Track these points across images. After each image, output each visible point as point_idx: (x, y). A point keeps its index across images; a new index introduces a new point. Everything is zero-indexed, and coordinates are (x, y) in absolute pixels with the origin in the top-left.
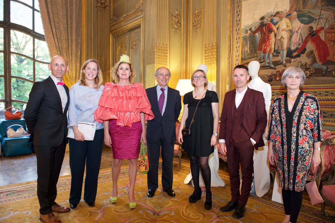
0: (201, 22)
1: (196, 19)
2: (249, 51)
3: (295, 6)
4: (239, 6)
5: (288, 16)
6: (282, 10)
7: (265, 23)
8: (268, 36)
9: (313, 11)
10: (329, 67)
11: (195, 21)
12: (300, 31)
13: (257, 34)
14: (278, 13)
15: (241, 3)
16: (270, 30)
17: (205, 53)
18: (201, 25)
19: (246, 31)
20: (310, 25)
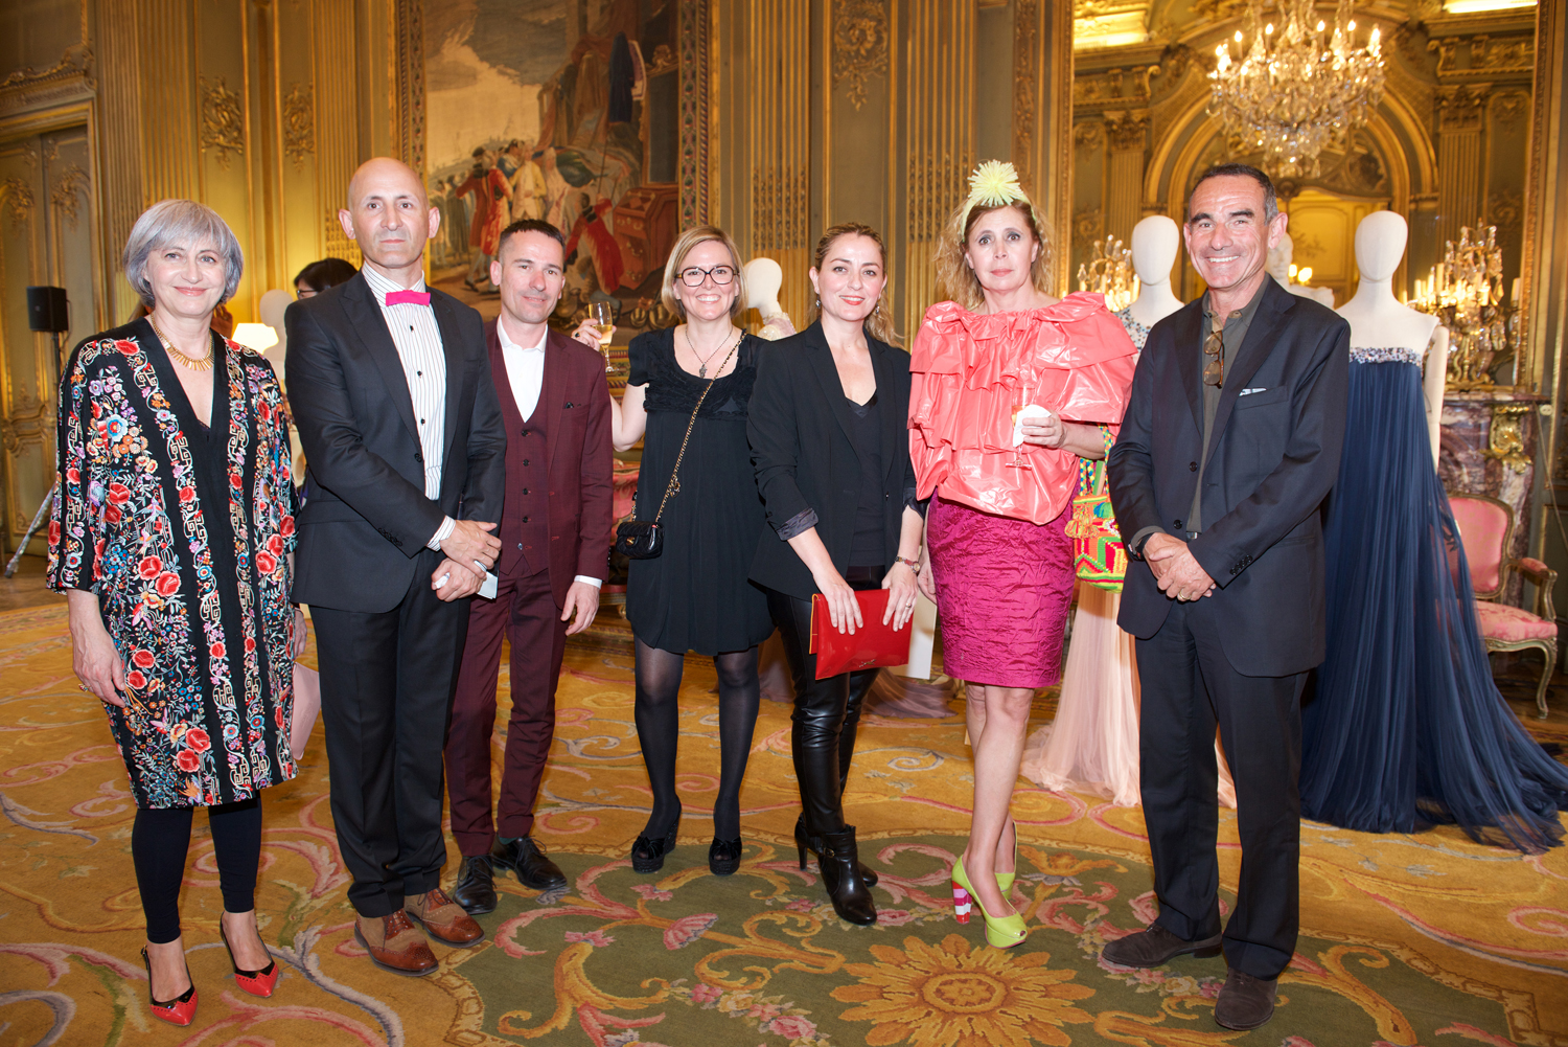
0: (311, 132)
1: (294, 119)
2: (449, 244)
3: (551, 134)
4: (418, 104)
5: (538, 156)
6: (524, 138)
7: (485, 167)
8: (495, 207)
9: (589, 154)
10: (624, 302)
11: (293, 125)
12: (563, 203)
13: (467, 196)
14: (514, 144)
15: (425, 96)
16: (499, 192)
17: (328, 239)
18: (312, 142)
19: (441, 182)
20: (584, 189)
